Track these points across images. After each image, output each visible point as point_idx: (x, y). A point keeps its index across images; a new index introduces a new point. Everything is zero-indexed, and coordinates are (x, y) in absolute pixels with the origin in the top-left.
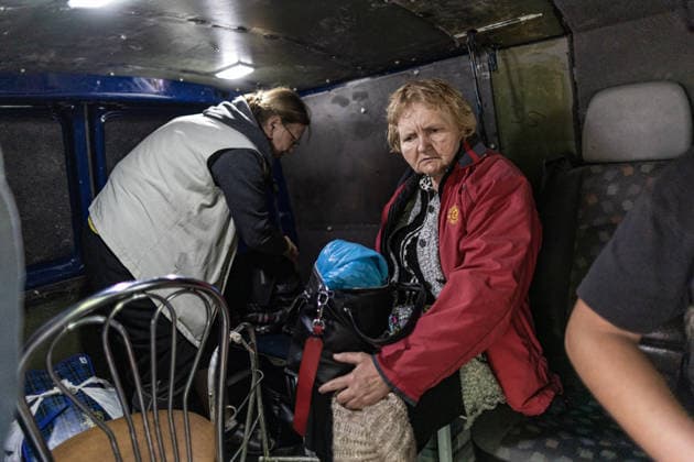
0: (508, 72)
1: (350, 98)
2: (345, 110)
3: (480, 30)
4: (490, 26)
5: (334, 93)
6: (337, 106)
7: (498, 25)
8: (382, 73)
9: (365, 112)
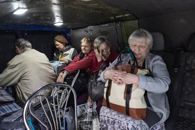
0: (125, 27)
1: (89, 30)
2: (87, 33)
3: (117, 17)
4: (119, 16)
5: (85, 29)
6: (86, 33)
7: (121, 16)
8: (96, 25)
9: (92, 34)
